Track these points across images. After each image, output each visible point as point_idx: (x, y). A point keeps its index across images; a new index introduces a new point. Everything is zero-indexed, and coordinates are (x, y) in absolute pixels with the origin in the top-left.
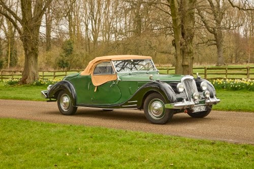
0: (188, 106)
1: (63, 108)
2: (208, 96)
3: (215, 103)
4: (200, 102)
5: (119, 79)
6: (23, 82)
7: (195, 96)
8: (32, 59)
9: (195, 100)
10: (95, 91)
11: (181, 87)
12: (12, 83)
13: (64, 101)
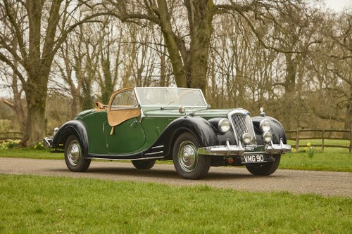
0: (234, 152)
1: (71, 162)
2: (268, 139)
4: (256, 149)
5: (142, 116)
6: (23, 145)
7: (246, 137)
8: (37, 114)
9: (245, 144)
10: (111, 133)
11: (224, 125)
12: (11, 146)
13: (72, 151)
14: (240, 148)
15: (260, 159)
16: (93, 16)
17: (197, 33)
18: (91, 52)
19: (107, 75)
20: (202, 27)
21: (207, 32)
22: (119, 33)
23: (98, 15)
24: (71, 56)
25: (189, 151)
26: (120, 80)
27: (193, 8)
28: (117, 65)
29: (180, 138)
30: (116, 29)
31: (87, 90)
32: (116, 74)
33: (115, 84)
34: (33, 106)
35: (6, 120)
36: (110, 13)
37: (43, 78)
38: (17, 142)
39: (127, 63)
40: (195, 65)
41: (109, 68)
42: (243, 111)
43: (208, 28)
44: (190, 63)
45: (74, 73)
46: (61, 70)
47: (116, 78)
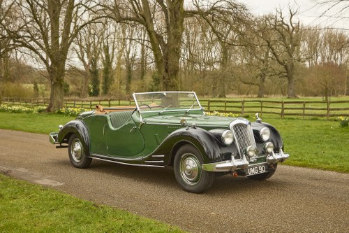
0: (238, 166)
1: (75, 159)
2: (270, 150)
3: (282, 160)
4: (259, 160)
5: (141, 121)
7: (250, 150)
9: (249, 157)
11: (227, 137)
12: (40, 111)
13: (75, 149)
14: (244, 161)
15: (262, 170)
16: (97, 18)
17: (172, 32)
18: (96, 41)
19: (107, 56)
20: (176, 27)
21: (179, 31)
22: (114, 29)
23: (100, 17)
24: (83, 44)
25: (191, 163)
26: (115, 59)
27: (169, 13)
28: (113, 49)
29: (181, 149)
30: (112, 27)
31: (95, 65)
32: (113, 55)
33: (112, 61)
34: (55, 83)
35: (43, 85)
36: (109, 16)
37: (61, 63)
38: (45, 108)
39: (120, 48)
40: (171, 56)
41: (108, 51)
42: (245, 121)
43: (180, 28)
44: (167, 54)
45: (85, 54)
46: (77, 53)
47: (113, 58)
